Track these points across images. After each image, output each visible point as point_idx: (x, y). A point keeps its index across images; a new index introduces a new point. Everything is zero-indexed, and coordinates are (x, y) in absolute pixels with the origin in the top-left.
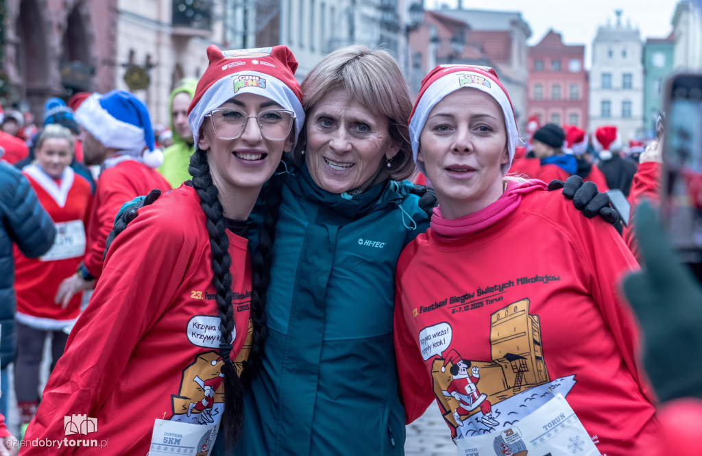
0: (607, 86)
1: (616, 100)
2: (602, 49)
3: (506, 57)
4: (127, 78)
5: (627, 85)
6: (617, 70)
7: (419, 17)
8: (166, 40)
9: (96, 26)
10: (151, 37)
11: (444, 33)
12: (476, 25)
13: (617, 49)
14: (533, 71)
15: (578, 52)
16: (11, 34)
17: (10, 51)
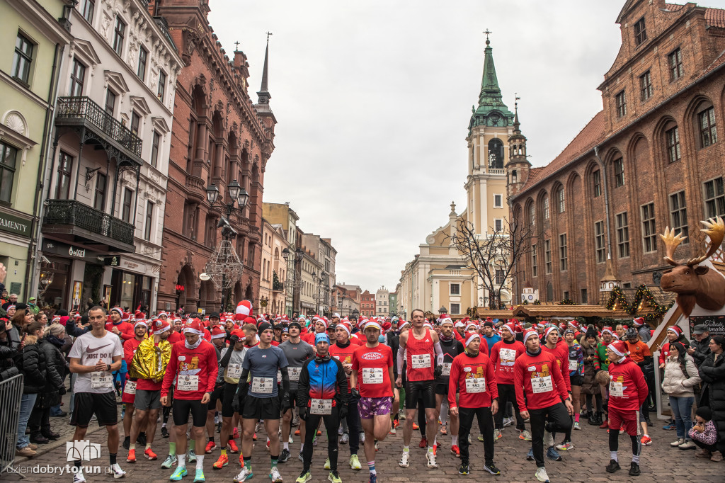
0: (380, 305)
1: (383, 308)
2: (379, 295)
3: (355, 297)
4: (261, 303)
5: (385, 304)
6: (383, 300)
7: (336, 288)
8: (271, 294)
9: (254, 291)
10: (268, 293)
11: (340, 291)
12: (348, 289)
13: (383, 296)
14: (362, 300)
15: (373, 296)
16: (233, 293)
17: (232, 296)
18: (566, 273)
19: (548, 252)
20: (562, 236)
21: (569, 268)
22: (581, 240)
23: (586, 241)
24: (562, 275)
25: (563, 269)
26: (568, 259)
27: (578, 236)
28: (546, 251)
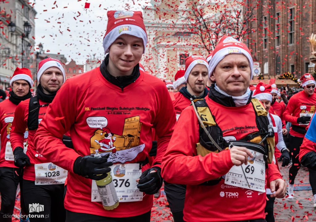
18: (293, 47)
19: (278, 25)
20: (291, 10)
21: (295, 42)
22: (307, 14)
23: (311, 17)
24: (290, 49)
25: (291, 43)
26: (295, 34)
27: (305, 11)
28: (276, 23)
